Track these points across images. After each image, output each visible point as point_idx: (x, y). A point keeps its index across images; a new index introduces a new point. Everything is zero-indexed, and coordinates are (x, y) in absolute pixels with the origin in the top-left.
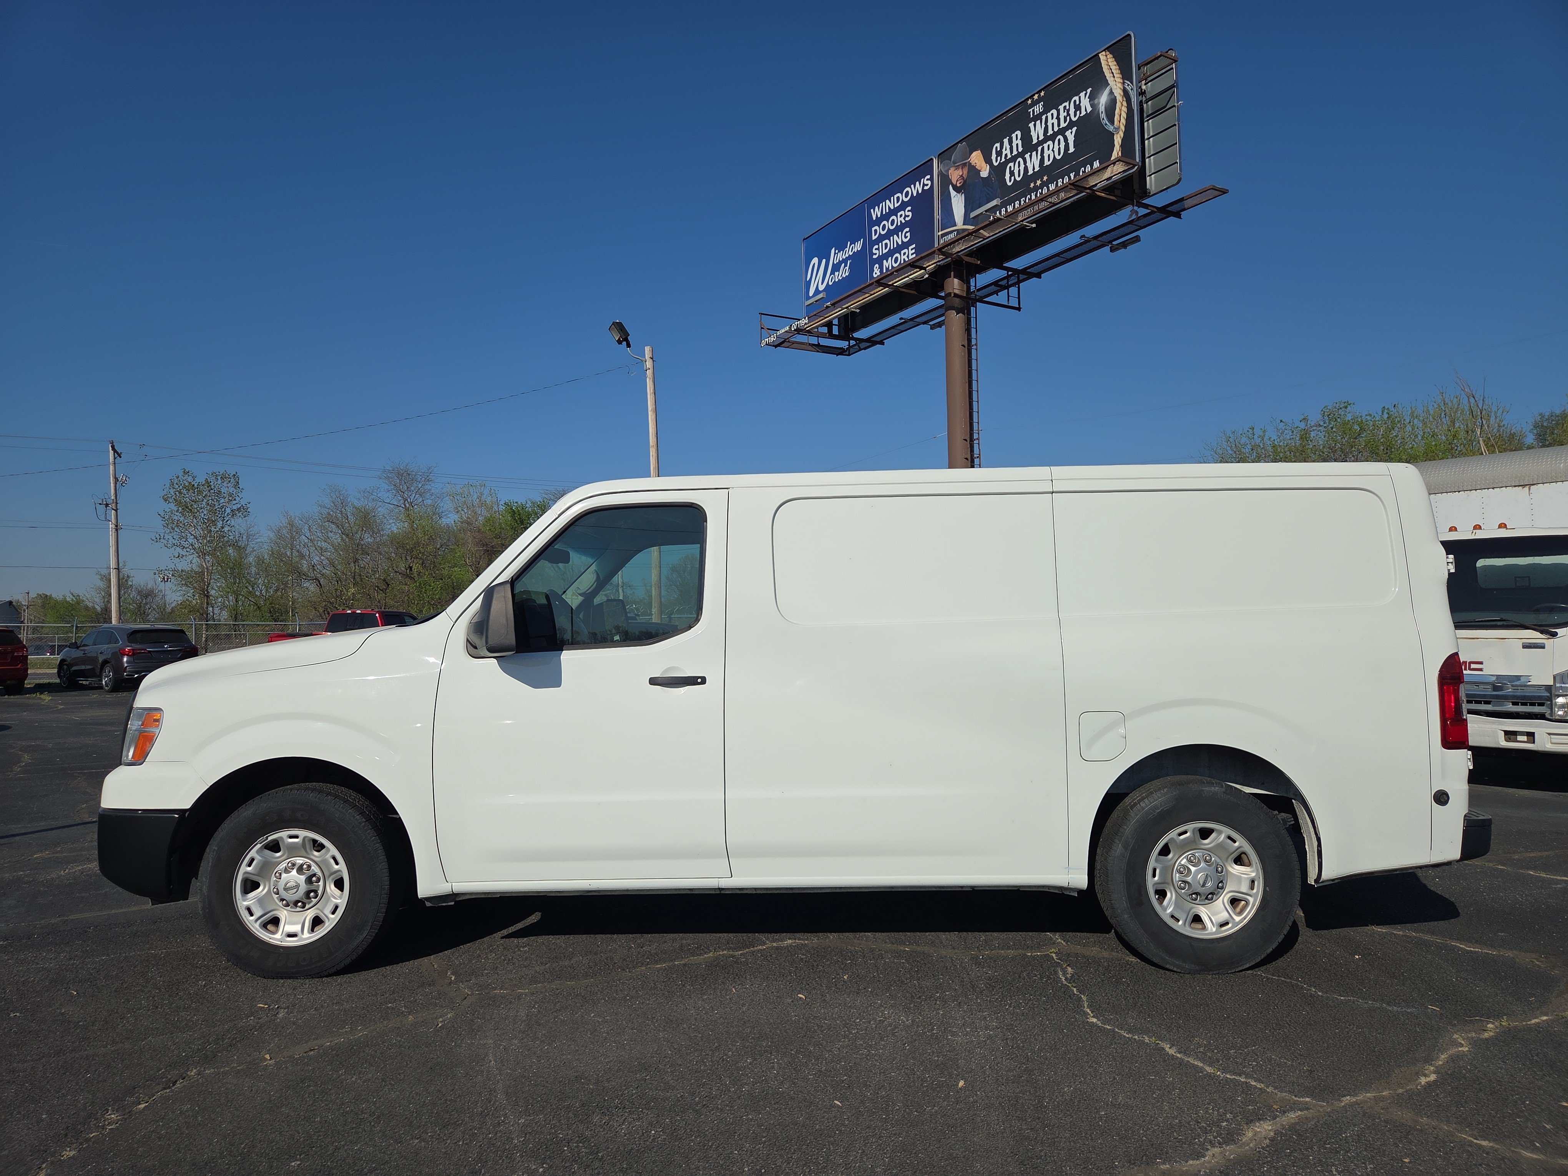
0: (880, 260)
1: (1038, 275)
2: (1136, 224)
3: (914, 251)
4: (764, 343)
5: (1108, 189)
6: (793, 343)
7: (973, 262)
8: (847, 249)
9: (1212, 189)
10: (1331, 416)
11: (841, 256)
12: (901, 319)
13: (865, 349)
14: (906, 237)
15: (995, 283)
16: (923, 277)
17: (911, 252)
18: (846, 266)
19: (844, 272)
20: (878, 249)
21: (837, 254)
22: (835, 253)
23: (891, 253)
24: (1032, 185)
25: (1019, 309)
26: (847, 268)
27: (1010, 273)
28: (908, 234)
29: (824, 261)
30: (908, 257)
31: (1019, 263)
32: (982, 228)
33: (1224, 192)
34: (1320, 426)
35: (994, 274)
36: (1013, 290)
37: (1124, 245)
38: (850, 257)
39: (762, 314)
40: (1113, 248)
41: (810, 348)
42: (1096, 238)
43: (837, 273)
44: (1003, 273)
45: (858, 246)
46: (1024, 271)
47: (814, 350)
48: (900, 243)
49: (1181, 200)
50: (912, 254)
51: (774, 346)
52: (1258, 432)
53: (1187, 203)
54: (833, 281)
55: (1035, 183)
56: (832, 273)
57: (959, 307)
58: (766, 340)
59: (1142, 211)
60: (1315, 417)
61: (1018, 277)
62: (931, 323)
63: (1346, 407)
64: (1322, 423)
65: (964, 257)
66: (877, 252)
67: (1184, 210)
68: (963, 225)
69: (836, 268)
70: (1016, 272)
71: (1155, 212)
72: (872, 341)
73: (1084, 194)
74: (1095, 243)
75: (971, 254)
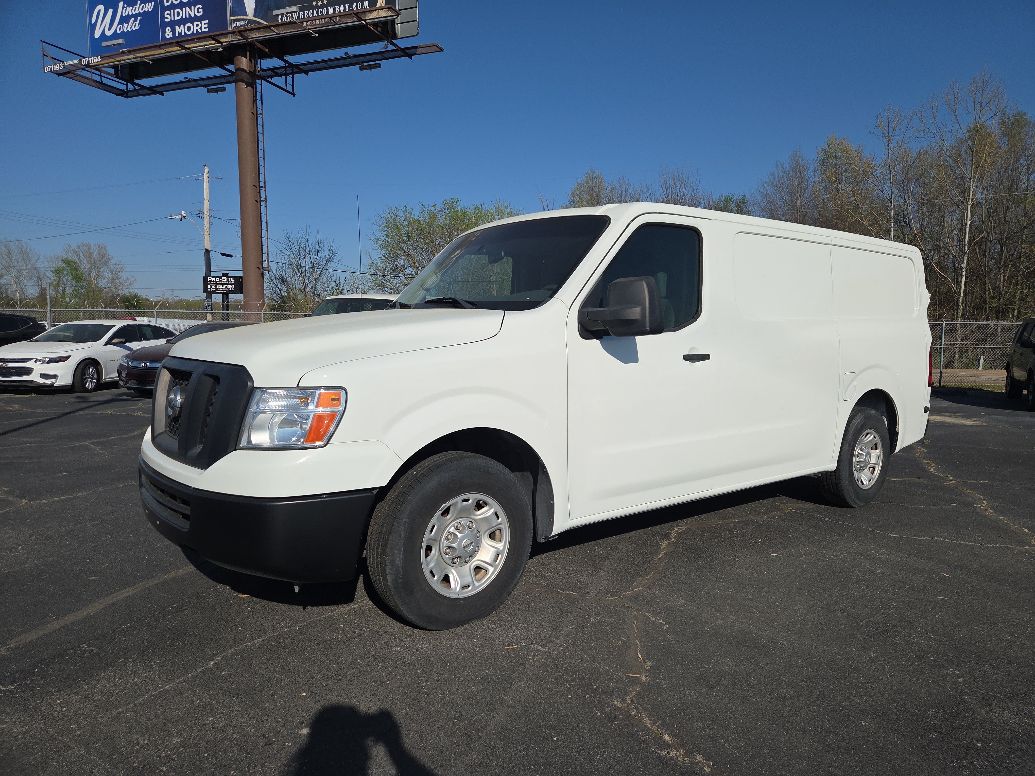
0: (172, 24)
1: (306, 72)
2: (384, 55)
3: (206, 25)
4: (47, 69)
5: (375, 25)
6: (77, 76)
7: (263, 49)
8: (137, 7)
9: (436, 46)
10: (448, 206)
11: (130, 11)
12: (186, 78)
13: (144, 95)
14: (199, 12)
15: (273, 70)
16: (217, 49)
17: (203, 26)
18: (136, 20)
19: (133, 26)
20: (170, 15)
21: (126, 8)
22: (123, 7)
23: (183, 21)
24: (314, 3)
25: (293, 94)
26: (137, 23)
27: (287, 65)
28: (201, 10)
29: (111, 11)
30: (201, 28)
31: (295, 59)
32: (274, 26)
33: (442, 50)
34: (442, 211)
35: (274, 62)
36: (289, 78)
37: (370, 67)
38: (140, 14)
39: (44, 42)
40: (361, 68)
41: (93, 84)
42: (355, 57)
43: (126, 25)
44: (282, 64)
45: (149, 7)
46: (297, 66)
47: (97, 86)
48: (193, 15)
49: (416, 47)
50: (205, 28)
51: (56, 74)
52: (409, 210)
53: (419, 51)
54: (122, 30)
55: (317, 3)
56: (121, 22)
57: (248, 81)
58: (50, 67)
59: (391, 47)
60: (440, 206)
61: (293, 70)
62: (210, 88)
63: (457, 202)
64: (443, 210)
65: (256, 43)
66: (169, 17)
67: (415, 54)
68: (254, 17)
69: (125, 20)
70: (291, 65)
71: (399, 51)
72: (153, 90)
73: (360, 23)
74: (353, 60)
75: (262, 42)
